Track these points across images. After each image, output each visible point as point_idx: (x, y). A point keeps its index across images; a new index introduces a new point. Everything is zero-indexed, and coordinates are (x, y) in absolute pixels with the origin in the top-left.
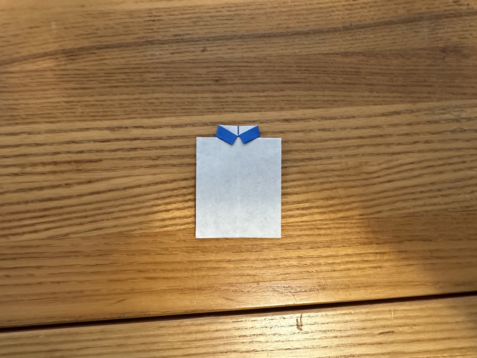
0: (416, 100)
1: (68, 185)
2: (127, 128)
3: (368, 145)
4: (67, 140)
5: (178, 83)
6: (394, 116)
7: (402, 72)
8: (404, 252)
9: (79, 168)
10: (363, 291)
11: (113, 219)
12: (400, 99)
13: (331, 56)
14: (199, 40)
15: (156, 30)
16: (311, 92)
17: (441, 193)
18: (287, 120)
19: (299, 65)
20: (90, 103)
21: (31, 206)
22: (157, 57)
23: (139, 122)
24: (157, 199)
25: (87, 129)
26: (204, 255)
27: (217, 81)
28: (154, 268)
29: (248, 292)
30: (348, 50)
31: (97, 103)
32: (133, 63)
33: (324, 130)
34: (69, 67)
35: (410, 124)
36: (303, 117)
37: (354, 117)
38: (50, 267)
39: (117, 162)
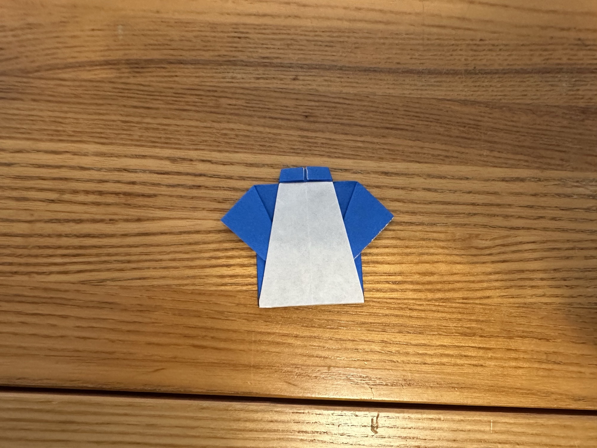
0: (545, 167)
1: (112, 221)
2: (191, 160)
3: (482, 214)
4: (118, 166)
5: (259, 114)
6: (517, 183)
7: (530, 131)
8: (513, 350)
9: (129, 202)
10: (458, 393)
11: (160, 268)
12: (526, 164)
13: (447, 102)
14: (290, 66)
15: (240, 49)
16: (418, 143)
17: (566, 283)
18: (386, 174)
19: (407, 109)
20: (151, 126)
21: (64, 241)
22: (238, 81)
23: (207, 155)
24: (218, 250)
26: (266, 325)
27: (306, 116)
28: (204, 334)
29: (316, 377)
30: (468, 98)
31: (159, 127)
32: (208, 84)
34: (132, 80)
35: (535, 195)
36: (406, 171)
37: (467, 179)
38: (76, 318)
39: (175, 200)
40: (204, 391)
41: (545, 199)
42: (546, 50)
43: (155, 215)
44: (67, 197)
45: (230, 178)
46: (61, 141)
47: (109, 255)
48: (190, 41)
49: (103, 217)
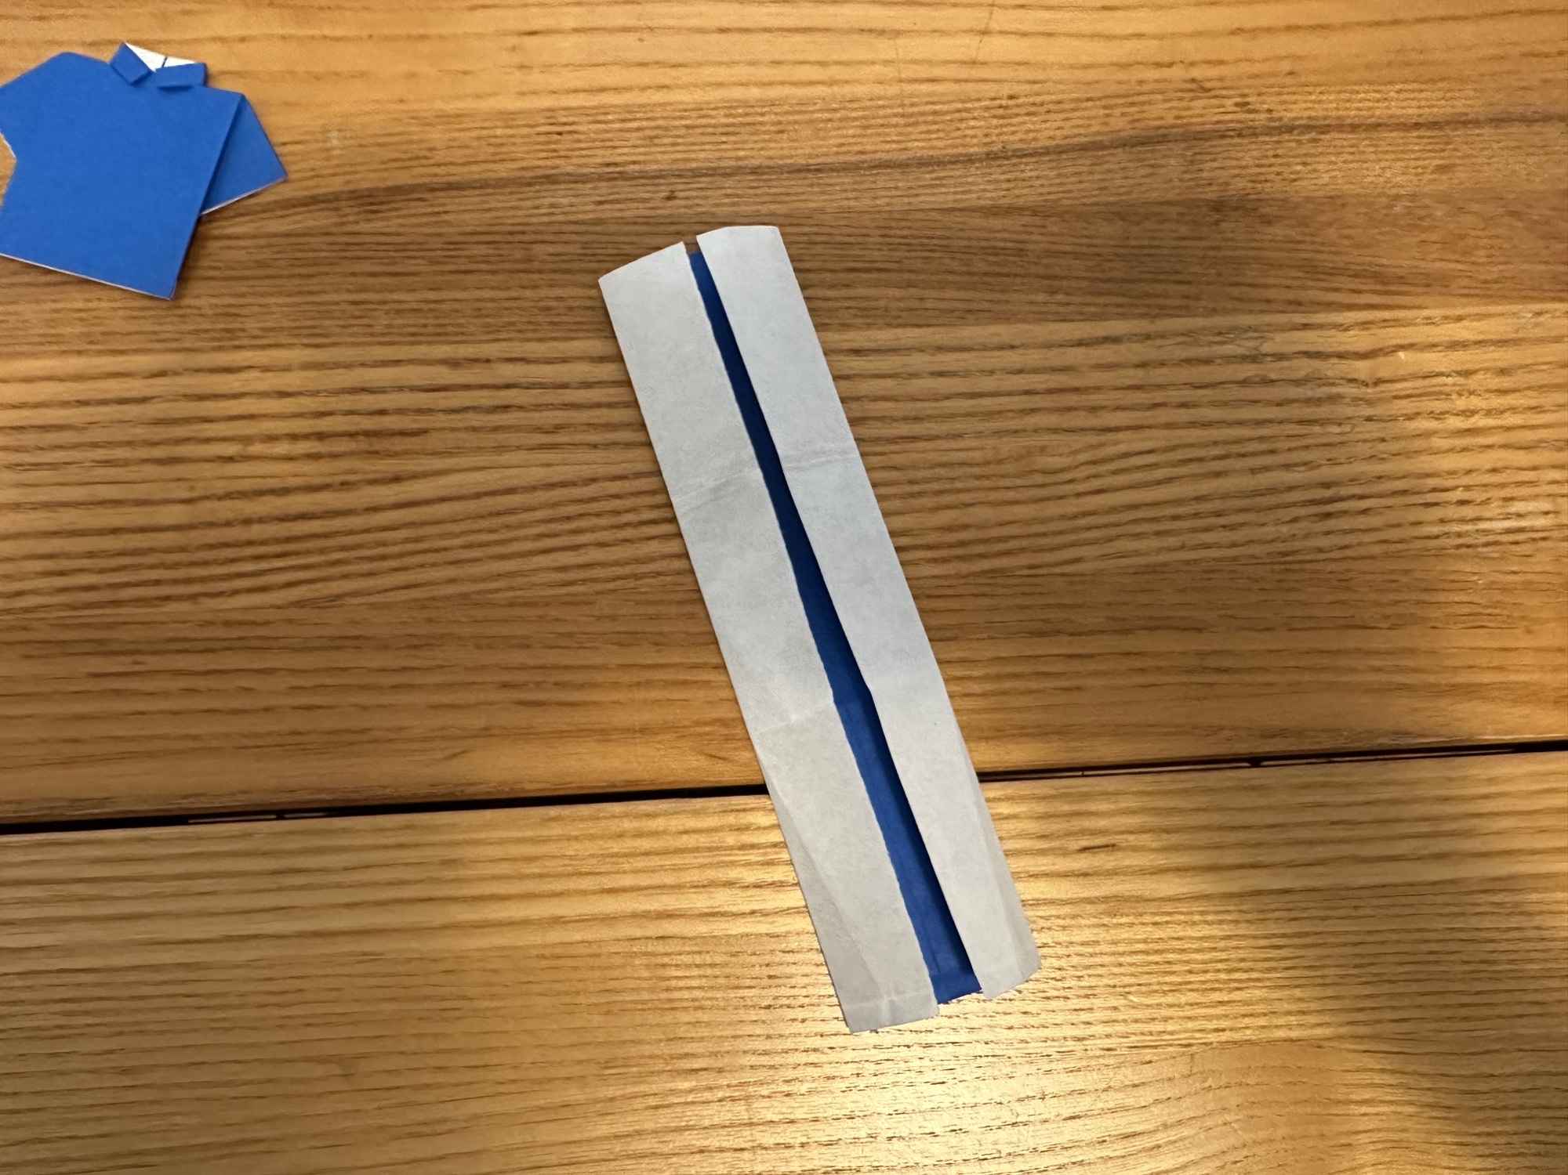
0: (1156, 311)
1: (347, 486)
2: (488, 361)
3: (1046, 409)
4: (347, 385)
6: (1106, 346)
7: (1121, 251)
8: (1136, 654)
9: (375, 448)
11: (447, 563)
12: (1119, 310)
13: (960, 214)
14: (659, 175)
15: (562, 153)
16: (912, 292)
17: (1222, 521)
18: (857, 352)
19: (886, 233)
20: (406, 306)
21: (257, 531)
22: (564, 210)
23: (518, 349)
24: (553, 520)
26: (658, 652)
28: (539, 678)
30: (997, 203)
31: (423, 306)
33: (942, 374)
34: (364, 227)
35: (1143, 365)
36: (894, 344)
37: (1012, 347)
38: (292, 672)
39: (460, 435)
40: (548, 786)
41: (1164, 370)
42: (1132, 104)
43: (427, 468)
44: (257, 449)
45: (565, 386)
46: (238, 348)
47: (344, 548)
48: (467, 147)
49: (328, 480)
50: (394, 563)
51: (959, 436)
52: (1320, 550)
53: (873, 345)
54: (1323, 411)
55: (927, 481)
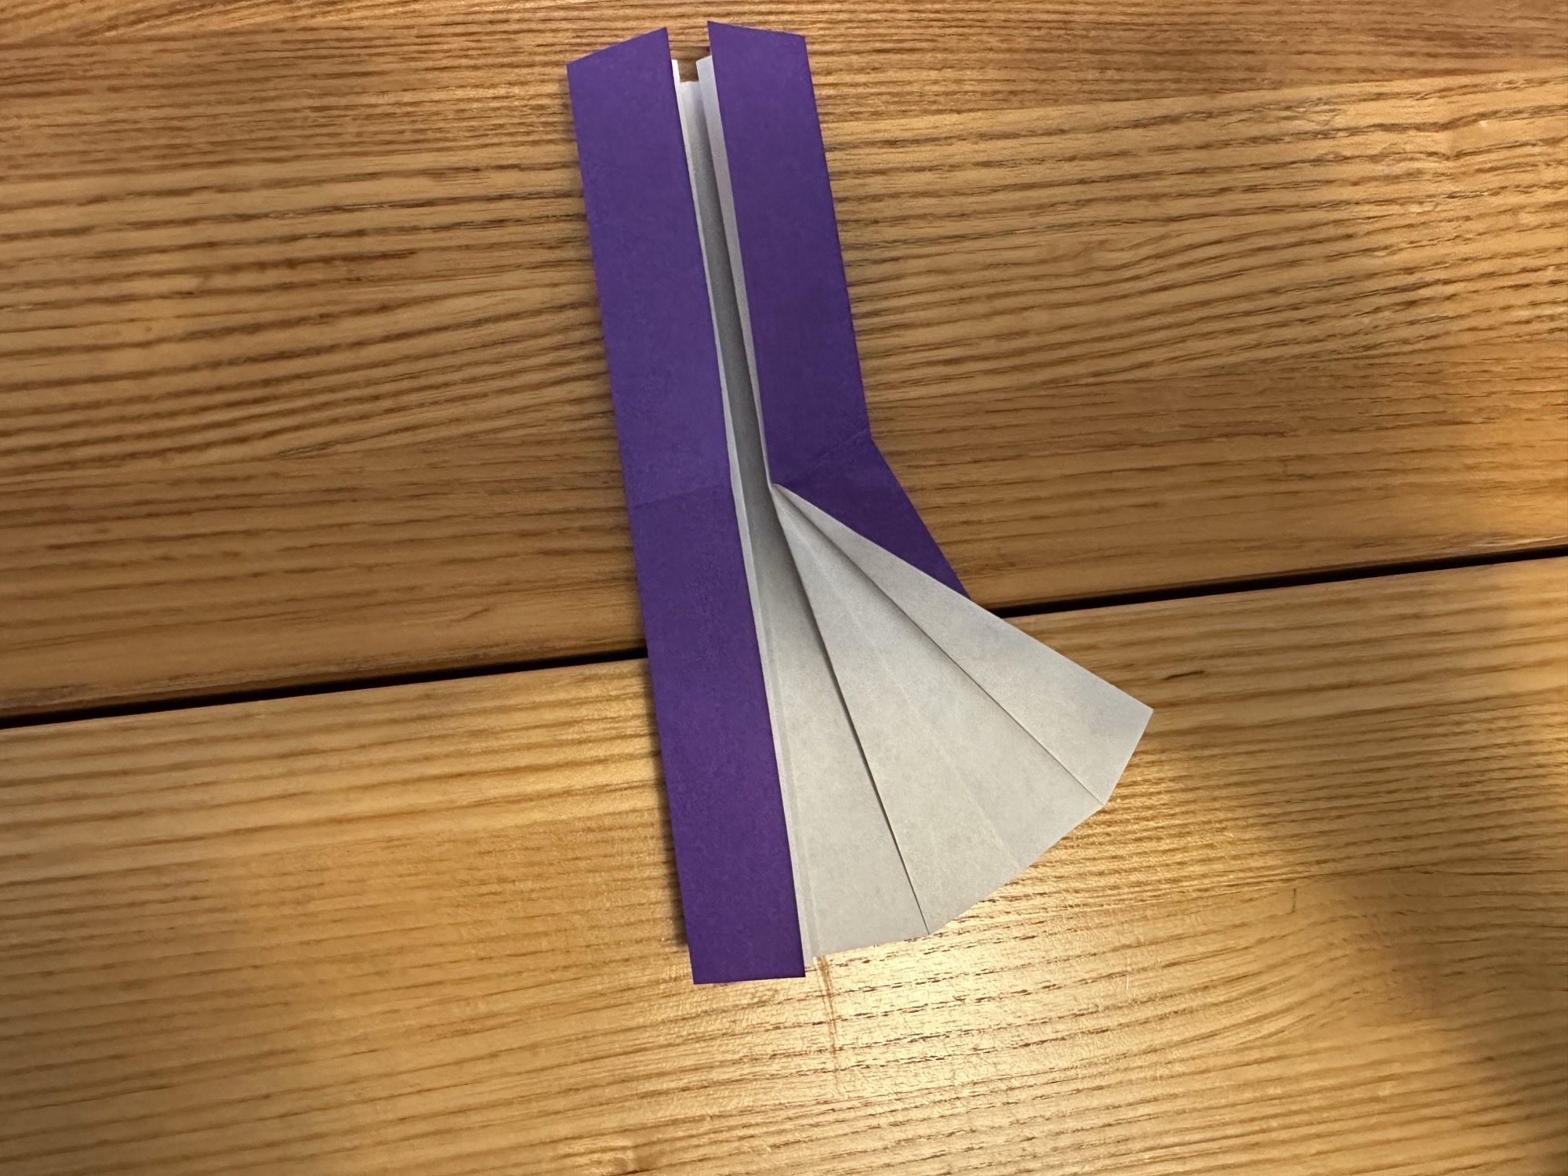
0: (1217, 87)
1: (325, 318)
2: (477, 170)
3: (1103, 199)
4: (321, 203)
6: (1164, 126)
7: (1176, 19)
8: (1213, 464)
9: (356, 274)
11: (448, 401)
12: (1177, 86)
16: (949, 73)
17: (1299, 314)
18: (892, 143)
20: (379, 110)
21: (228, 375)
23: (510, 154)
24: (564, 347)
25: (373, 176)
28: (564, 524)
31: (396, 110)
32: (486, 8)
33: (987, 164)
34: (322, 21)
35: (1206, 146)
36: (935, 133)
37: (1063, 132)
38: (280, 531)
39: (454, 255)
40: (581, 643)
41: (1226, 152)
43: (415, 294)
44: (220, 281)
46: (185, 166)
47: (332, 390)
50: (387, 404)
51: (1011, 232)
52: (1405, 342)
53: (909, 135)
54: (1404, 189)
55: (976, 284)
